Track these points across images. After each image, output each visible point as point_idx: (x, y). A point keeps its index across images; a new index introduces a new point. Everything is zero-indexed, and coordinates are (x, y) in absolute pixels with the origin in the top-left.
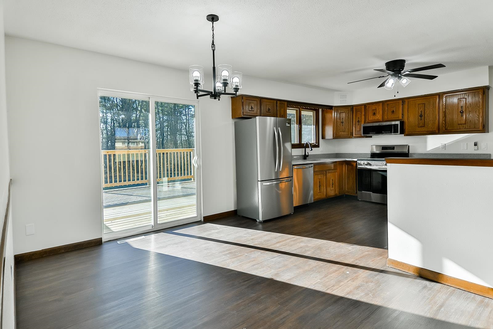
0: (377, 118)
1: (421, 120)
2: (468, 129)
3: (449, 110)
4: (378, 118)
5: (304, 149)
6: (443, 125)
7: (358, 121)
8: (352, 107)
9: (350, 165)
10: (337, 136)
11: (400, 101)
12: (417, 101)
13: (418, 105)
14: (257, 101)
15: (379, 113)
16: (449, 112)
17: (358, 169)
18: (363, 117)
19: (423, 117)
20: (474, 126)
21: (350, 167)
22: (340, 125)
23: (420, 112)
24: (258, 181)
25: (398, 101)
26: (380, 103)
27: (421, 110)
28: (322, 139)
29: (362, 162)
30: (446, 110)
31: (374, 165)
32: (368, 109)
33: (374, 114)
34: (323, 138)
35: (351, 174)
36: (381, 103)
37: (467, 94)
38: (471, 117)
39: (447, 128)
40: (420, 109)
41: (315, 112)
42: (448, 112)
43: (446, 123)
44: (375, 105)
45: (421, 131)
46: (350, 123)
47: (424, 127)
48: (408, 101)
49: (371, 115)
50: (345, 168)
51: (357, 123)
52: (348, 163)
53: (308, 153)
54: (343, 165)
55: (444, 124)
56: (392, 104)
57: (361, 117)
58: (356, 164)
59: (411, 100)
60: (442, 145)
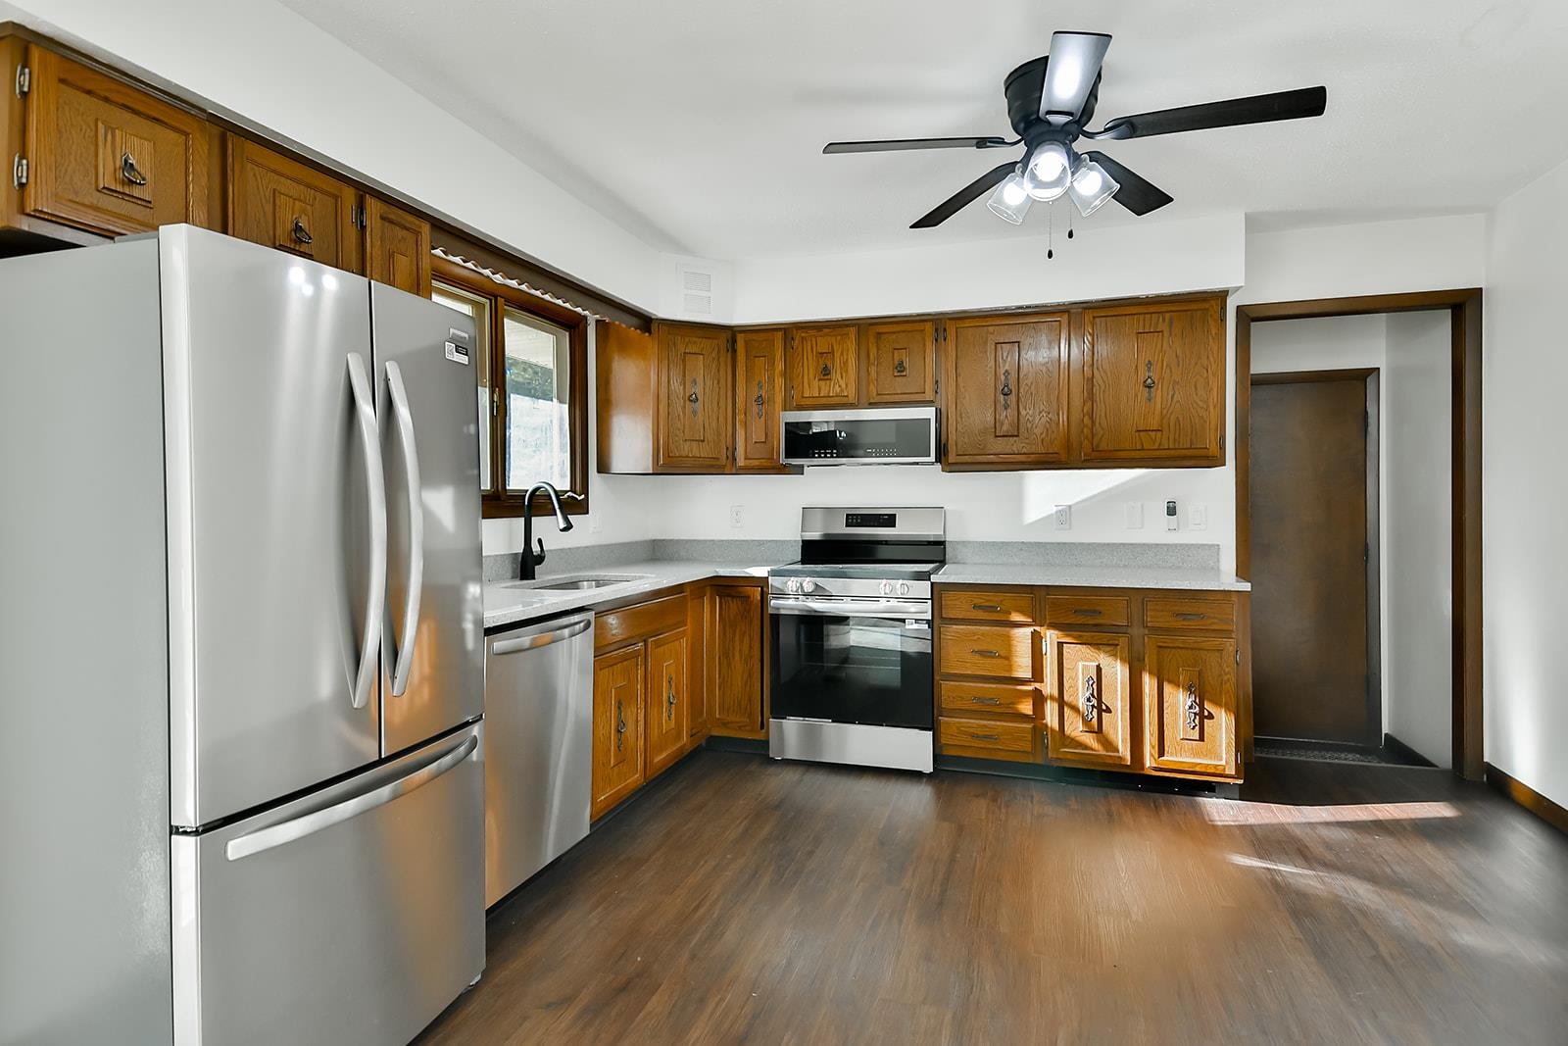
0: (838, 389)
1: (1006, 408)
2: (1168, 449)
3: (1105, 372)
4: (842, 391)
5: (522, 520)
6: (1082, 431)
7: (760, 400)
8: (728, 336)
9: (733, 597)
10: (670, 463)
11: (929, 324)
12: (991, 329)
13: (993, 347)
14: (187, 134)
15: (845, 365)
16: (1104, 382)
17: (771, 615)
18: (779, 382)
19: (1013, 398)
20: (1188, 439)
21: (734, 606)
22: (684, 413)
23: (1003, 378)
24: (174, 830)
25: (920, 326)
26: (847, 326)
27: (1007, 367)
28: (598, 472)
29: (792, 584)
30: (1095, 371)
31: (840, 598)
32: (800, 349)
33: (826, 373)
34: (603, 468)
35: (737, 638)
36: (853, 325)
37: (1167, 315)
38: (1178, 405)
39: (1097, 446)
40: (1004, 366)
41: (567, 334)
42: (1101, 382)
43: (1093, 422)
44: (827, 335)
45: (1007, 451)
46: (722, 404)
47: (1016, 436)
48: (957, 328)
49: (811, 376)
50: (709, 613)
51: (755, 408)
52: (724, 588)
53: (540, 541)
54: (702, 597)
55: (1087, 426)
56: (894, 336)
57: (772, 380)
58: (763, 594)
59: (968, 323)
60: (1060, 508)
